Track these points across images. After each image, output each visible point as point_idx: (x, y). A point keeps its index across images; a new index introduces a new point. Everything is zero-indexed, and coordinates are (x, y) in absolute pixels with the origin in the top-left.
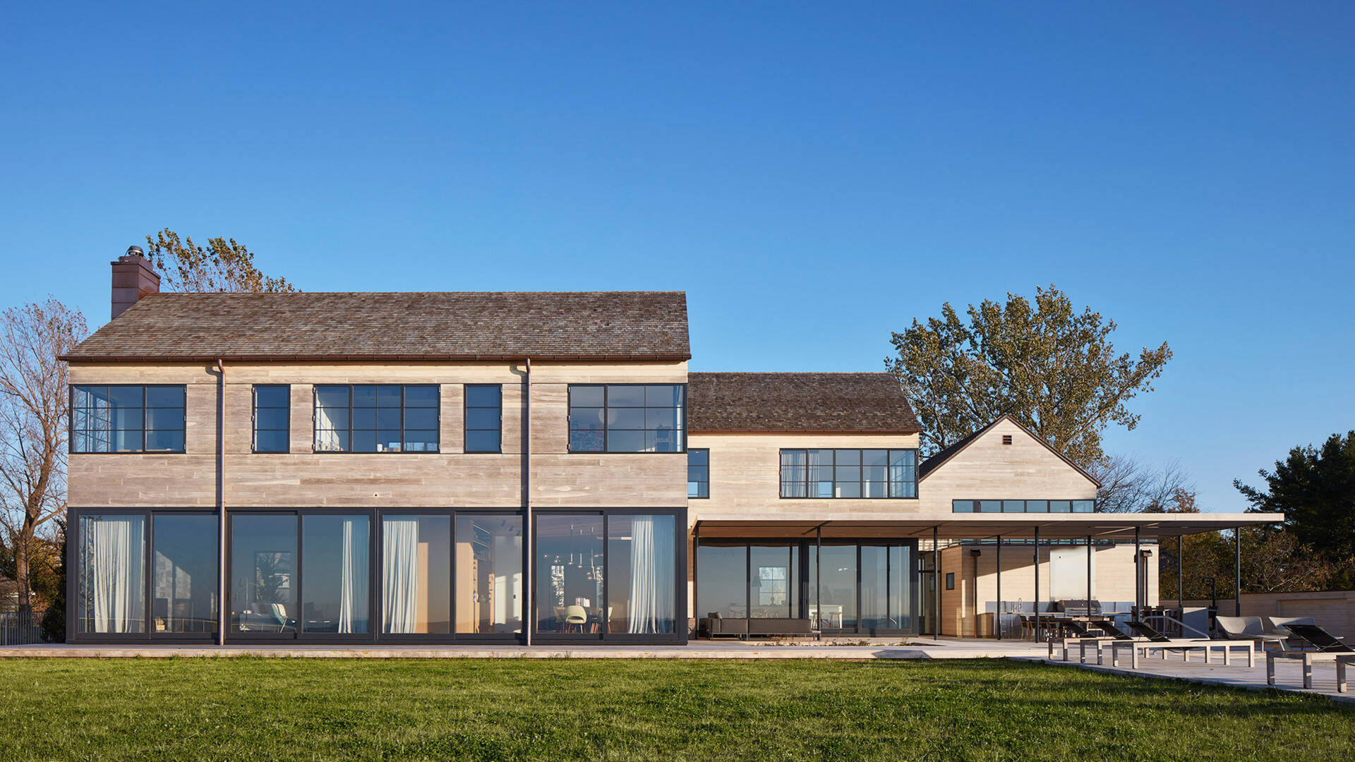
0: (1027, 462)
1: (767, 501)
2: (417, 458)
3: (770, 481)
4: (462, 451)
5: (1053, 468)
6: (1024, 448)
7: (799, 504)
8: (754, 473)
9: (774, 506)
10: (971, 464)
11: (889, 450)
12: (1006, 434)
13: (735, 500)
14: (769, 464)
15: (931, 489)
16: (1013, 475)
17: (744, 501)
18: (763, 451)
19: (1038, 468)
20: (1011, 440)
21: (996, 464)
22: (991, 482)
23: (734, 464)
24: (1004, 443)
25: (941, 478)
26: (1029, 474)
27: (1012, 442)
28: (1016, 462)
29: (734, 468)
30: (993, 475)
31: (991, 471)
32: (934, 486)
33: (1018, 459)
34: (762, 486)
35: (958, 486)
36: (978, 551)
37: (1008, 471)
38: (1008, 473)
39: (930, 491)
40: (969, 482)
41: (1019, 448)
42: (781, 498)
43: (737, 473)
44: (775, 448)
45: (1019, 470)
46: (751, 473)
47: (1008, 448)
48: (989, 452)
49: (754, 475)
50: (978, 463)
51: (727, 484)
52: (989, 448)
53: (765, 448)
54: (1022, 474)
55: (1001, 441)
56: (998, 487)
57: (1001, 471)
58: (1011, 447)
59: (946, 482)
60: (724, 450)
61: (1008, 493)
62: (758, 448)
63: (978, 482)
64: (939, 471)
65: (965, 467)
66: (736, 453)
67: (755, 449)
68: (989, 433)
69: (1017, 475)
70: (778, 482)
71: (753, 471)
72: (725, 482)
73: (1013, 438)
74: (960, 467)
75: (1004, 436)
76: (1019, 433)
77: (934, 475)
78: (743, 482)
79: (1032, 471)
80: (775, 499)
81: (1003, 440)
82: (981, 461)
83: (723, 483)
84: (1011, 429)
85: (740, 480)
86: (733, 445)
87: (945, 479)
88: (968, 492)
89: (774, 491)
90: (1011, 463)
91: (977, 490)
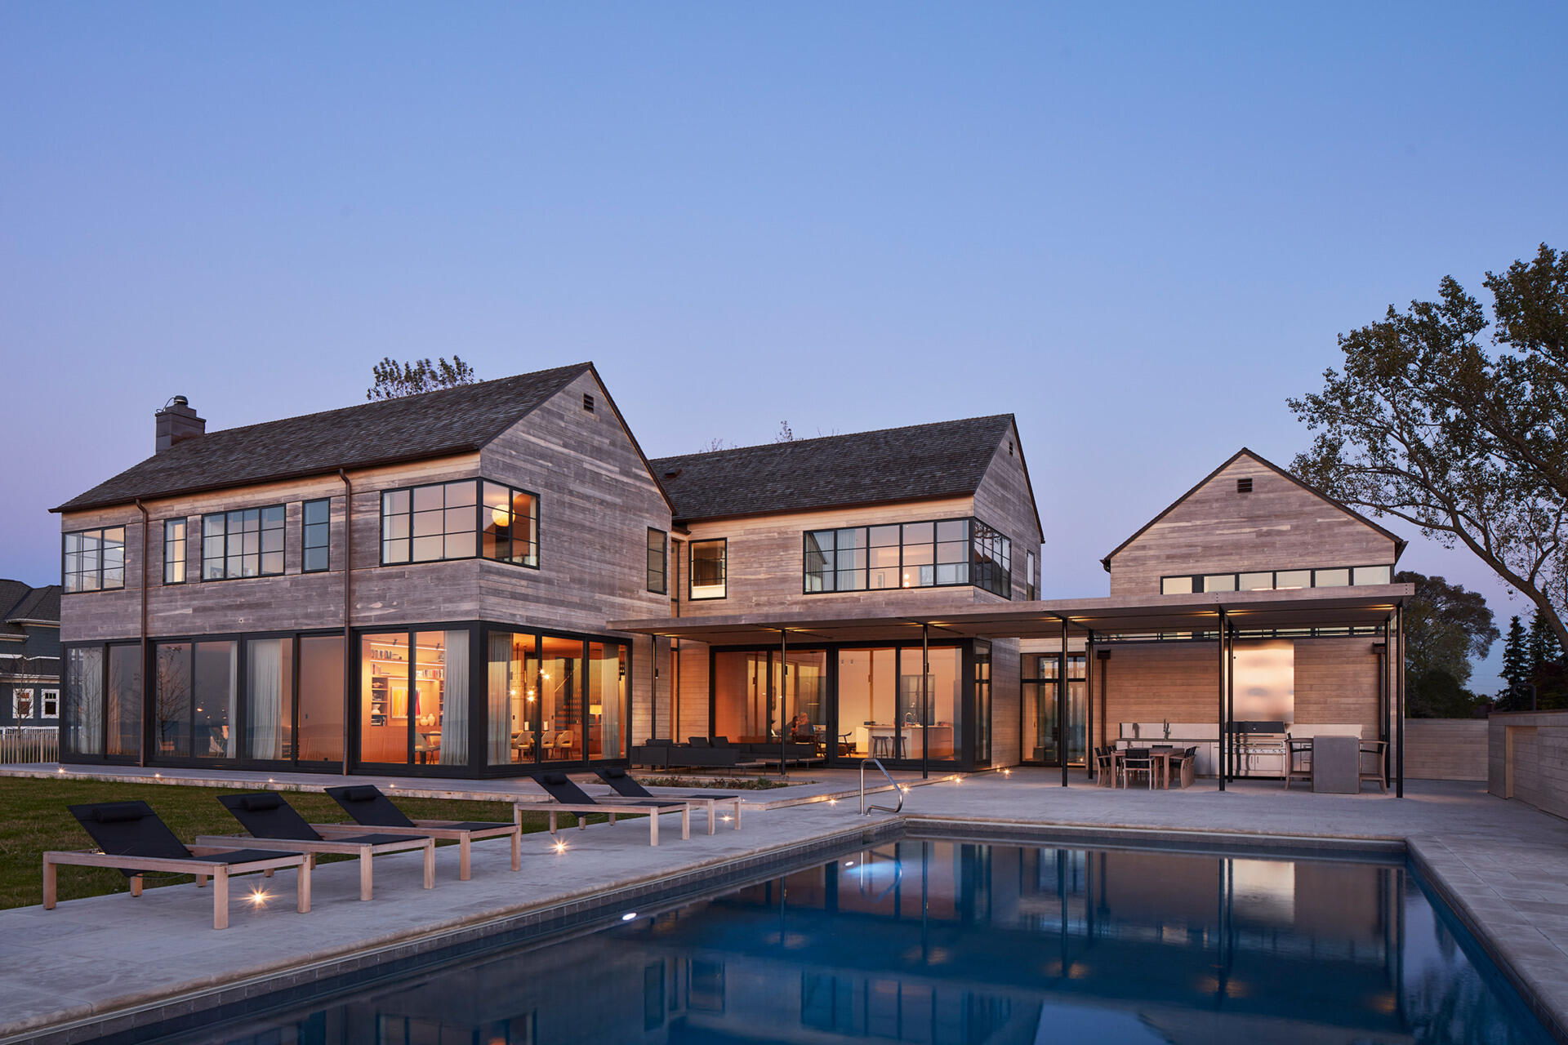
0: (1276, 516)
1: (789, 598)
2: (268, 581)
3: (792, 573)
4: (300, 571)
5: (1319, 520)
6: (1272, 495)
7: (825, 600)
8: (774, 565)
9: (796, 603)
10: (1189, 524)
11: (936, 522)
12: (1243, 477)
13: (754, 599)
14: (792, 552)
15: (1129, 564)
16: (1254, 536)
17: (764, 599)
18: (786, 536)
19: (1294, 522)
20: (1251, 485)
21: (1227, 523)
22: (1221, 548)
23: (753, 554)
24: (1240, 491)
25: (1144, 548)
26: (1280, 533)
27: (1253, 487)
28: (1258, 517)
29: (752, 560)
30: (1223, 538)
31: (1218, 532)
32: (1135, 559)
33: (1261, 512)
34: (784, 580)
35: (1168, 557)
36: (1108, 652)
37: (1248, 530)
38: (1247, 532)
39: (1127, 566)
40: (1184, 550)
41: (1262, 496)
42: (805, 593)
43: (755, 565)
44: (798, 531)
45: (1265, 529)
46: (771, 564)
47: (1246, 498)
48: (1215, 505)
49: (774, 567)
50: (1198, 523)
51: (745, 579)
52: (1217, 500)
53: (786, 533)
54: (1269, 533)
55: (1235, 488)
56: (1231, 554)
57: (1235, 531)
58: (1251, 496)
59: (1152, 553)
60: (744, 538)
61: (1246, 563)
62: (779, 533)
63: (1199, 549)
64: (1141, 537)
65: (1180, 529)
66: (754, 541)
67: (776, 534)
68: (1216, 478)
69: (1260, 534)
70: (802, 574)
71: (774, 561)
72: (743, 577)
73: (1253, 482)
74: (1173, 530)
75: (1240, 481)
76: (1266, 474)
77: (1133, 544)
78: (762, 576)
79: (1286, 527)
80: (797, 596)
81: (1239, 486)
82: (1205, 519)
83: (741, 579)
84: (1252, 470)
85: (760, 574)
86: (753, 532)
87: (1150, 549)
88: (1185, 565)
89: (798, 584)
90: (1252, 519)
91: (1197, 561)
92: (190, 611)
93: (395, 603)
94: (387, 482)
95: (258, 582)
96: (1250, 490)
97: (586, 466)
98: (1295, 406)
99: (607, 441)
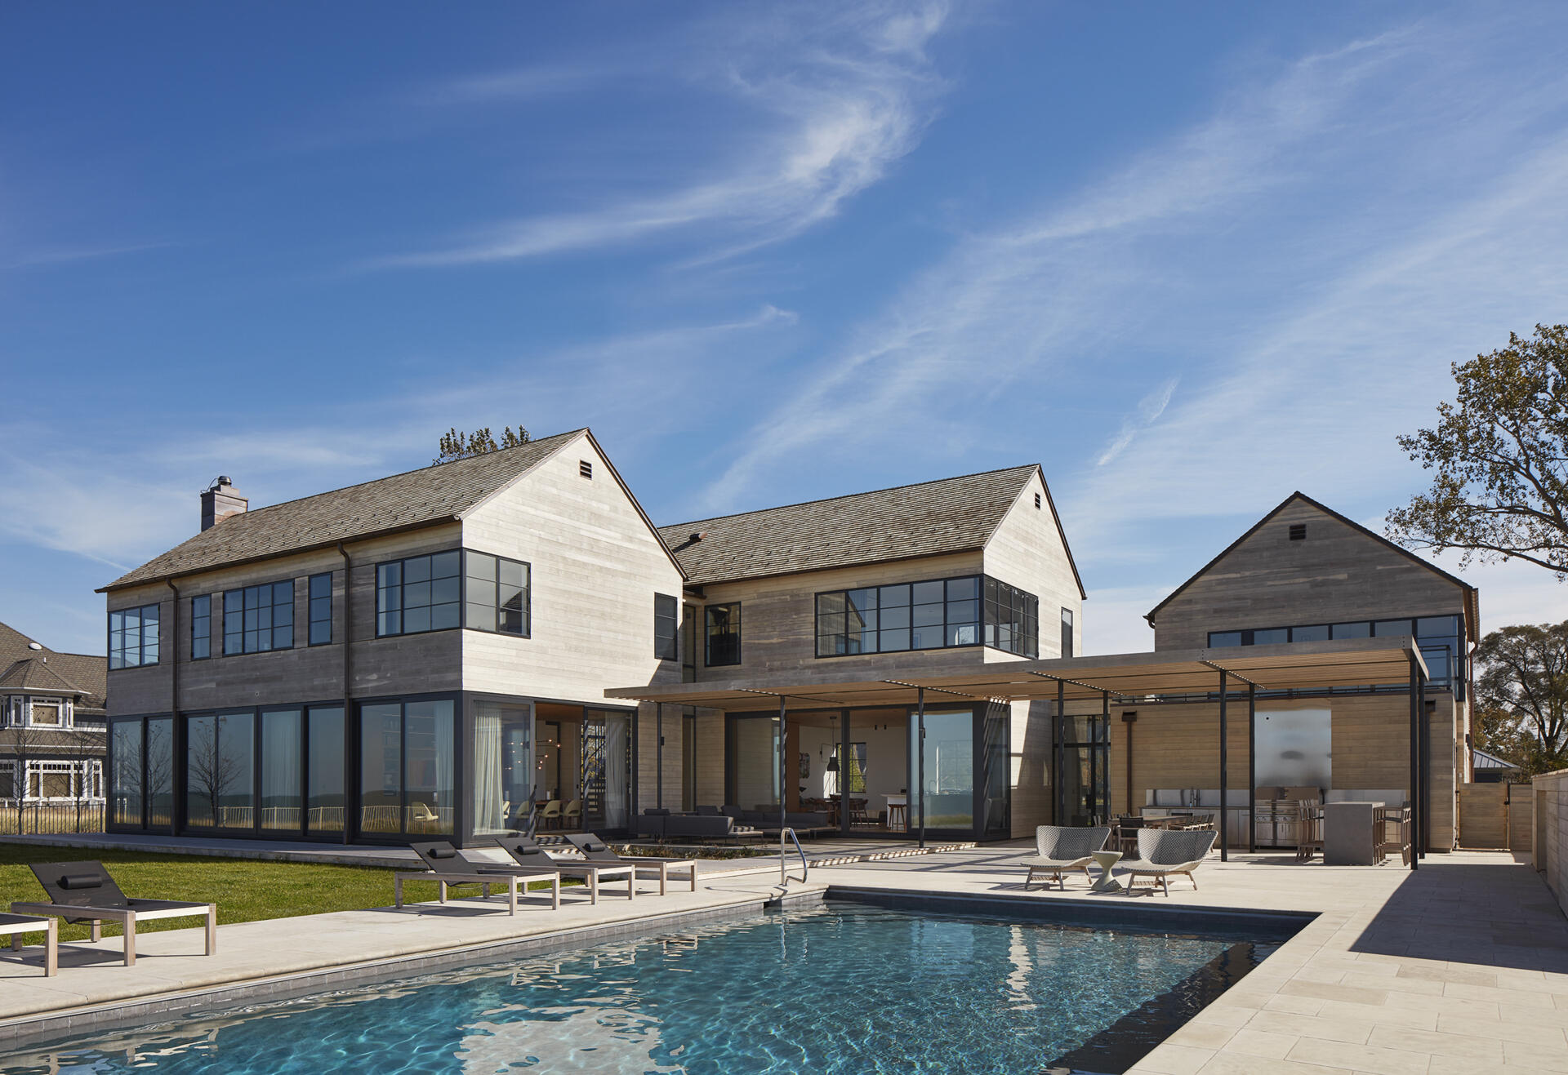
0: (1332, 564)
1: (801, 662)
2: (280, 655)
3: (804, 637)
4: (306, 645)
5: (1379, 568)
6: (1327, 542)
7: (837, 663)
8: (786, 628)
9: (809, 667)
10: (1238, 575)
11: (946, 580)
12: (1296, 522)
13: (767, 664)
14: (804, 615)
15: (1174, 619)
16: (1307, 586)
17: (777, 664)
18: (797, 599)
20: (1304, 531)
21: (1277, 573)
22: (1271, 599)
23: (767, 618)
24: (1292, 538)
25: (1190, 602)
26: (1336, 582)
27: (1307, 534)
28: (1312, 565)
29: (765, 624)
30: (1274, 589)
31: (1270, 583)
32: (1182, 613)
33: (1315, 560)
34: (796, 643)
35: (1216, 611)
36: (1133, 714)
37: (1302, 580)
38: (1300, 582)
39: (1172, 622)
40: (1232, 603)
41: (1317, 543)
42: (817, 657)
43: (768, 630)
44: (810, 594)
45: (1320, 578)
46: (783, 628)
47: (1299, 545)
48: (1265, 554)
49: (786, 631)
50: (1247, 574)
51: (759, 644)
52: (1267, 549)
53: (798, 595)
54: (1324, 583)
55: (1288, 535)
56: (1283, 607)
57: (1287, 582)
58: (1304, 543)
59: (1198, 607)
60: (757, 601)
61: (1299, 616)
62: (791, 596)
63: (1249, 602)
64: (1186, 591)
65: (1228, 582)
66: (767, 604)
67: (788, 597)
68: (1267, 524)
69: (1315, 585)
70: (813, 637)
71: (786, 625)
72: (757, 641)
73: (1307, 528)
74: (1220, 582)
75: (1292, 527)
76: (1321, 519)
77: (1179, 597)
78: (775, 641)
79: (1342, 576)
80: (810, 659)
81: (1291, 533)
82: (1254, 569)
83: (754, 643)
84: (1305, 515)
85: (772, 639)
86: (766, 595)
87: (1196, 603)
88: (1233, 620)
89: (810, 648)
90: (1305, 568)
91: (1247, 615)
92: (213, 685)
93: (389, 675)
94: (381, 555)
95: (271, 656)
96: (1303, 537)
97: (582, 532)
98: (1407, 443)
99: (607, 508)
